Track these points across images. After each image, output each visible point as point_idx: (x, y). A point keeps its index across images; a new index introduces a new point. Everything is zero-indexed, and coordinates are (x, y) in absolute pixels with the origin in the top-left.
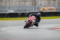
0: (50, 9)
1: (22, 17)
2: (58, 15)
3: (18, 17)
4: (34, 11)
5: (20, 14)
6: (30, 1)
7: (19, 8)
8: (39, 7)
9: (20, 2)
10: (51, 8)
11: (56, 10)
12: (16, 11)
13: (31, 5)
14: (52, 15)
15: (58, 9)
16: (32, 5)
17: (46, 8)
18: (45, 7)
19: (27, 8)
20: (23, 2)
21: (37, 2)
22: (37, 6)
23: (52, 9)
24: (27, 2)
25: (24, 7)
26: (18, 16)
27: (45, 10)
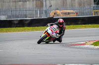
0: (66, 14)
1: (19, 27)
2: (80, 22)
3: (14, 27)
4: (39, 16)
5: (16, 22)
6: (33, 1)
7: (14, 13)
8: (48, 10)
9: (15, 2)
10: (67, 11)
11: (75, 14)
12: (10, 17)
13: (35, 6)
14: (69, 23)
15: (78, 13)
16: (37, 6)
17: (58, 12)
18: (58, 9)
19: (28, 13)
20: (22, 2)
21: (44, 2)
22: (44, 9)
23: (69, 13)
24: (28, 2)
25: (23, 10)
26: (13, 25)
27: (58, 15)
